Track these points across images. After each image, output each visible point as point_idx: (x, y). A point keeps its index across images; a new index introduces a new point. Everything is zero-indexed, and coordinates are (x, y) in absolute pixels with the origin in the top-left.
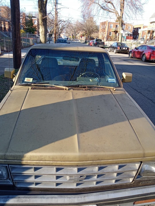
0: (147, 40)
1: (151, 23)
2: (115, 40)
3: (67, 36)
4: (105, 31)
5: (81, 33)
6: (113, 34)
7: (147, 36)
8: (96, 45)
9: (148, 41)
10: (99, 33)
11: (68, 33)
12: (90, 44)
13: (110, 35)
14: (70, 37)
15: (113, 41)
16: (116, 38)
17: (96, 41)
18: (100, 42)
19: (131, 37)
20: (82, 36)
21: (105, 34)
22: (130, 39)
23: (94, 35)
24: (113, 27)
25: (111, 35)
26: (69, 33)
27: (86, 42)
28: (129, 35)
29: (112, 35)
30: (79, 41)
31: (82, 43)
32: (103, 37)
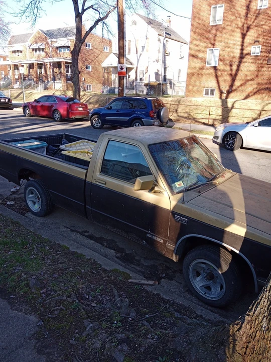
1: (13, 53)
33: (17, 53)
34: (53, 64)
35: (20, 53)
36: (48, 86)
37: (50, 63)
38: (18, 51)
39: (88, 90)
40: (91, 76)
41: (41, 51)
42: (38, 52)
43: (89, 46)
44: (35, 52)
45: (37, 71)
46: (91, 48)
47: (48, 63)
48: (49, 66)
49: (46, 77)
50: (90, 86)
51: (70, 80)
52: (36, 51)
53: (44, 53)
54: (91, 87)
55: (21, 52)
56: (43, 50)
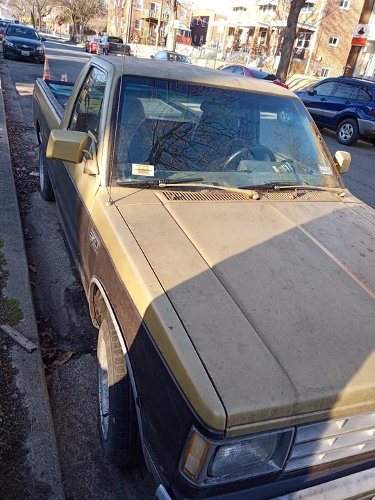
0: (227, 52)
1: (234, 10)
2: (151, 42)
3: (13, 16)
4: (123, 16)
5: (56, 12)
6: (144, 27)
7: (226, 42)
8: (109, 52)
9: (229, 54)
10: (109, 18)
11: (15, 5)
12: (92, 46)
13: (137, 27)
14: (24, 18)
15: (145, 44)
16: (152, 39)
17: (108, 41)
18: (119, 45)
19: (188, 40)
20: (62, 21)
21: (124, 22)
22: (186, 43)
23: (94, 23)
24: (144, 8)
25: (140, 29)
26: (20, 7)
27: (73, 40)
28: (182, 34)
29: (142, 29)
30: (54, 35)
31: (64, 41)
32: (119, 30)
33: (239, 11)
34: (282, 31)
35: (243, 11)
36: (263, 62)
37: (279, 28)
38: (241, 8)
39: (322, 76)
40: (334, 55)
41: (272, 10)
42: (267, 10)
43: (346, 6)
44: (262, 11)
45: (256, 39)
46: (347, 8)
47: (276, 29)
48: (275, 33)
49: (267, 49)
50: (327, 70)
51: (298, 58)
52: (265, 9)
53: (275, 12)
54: (329, 72)
55: (245, 10)
56: (275, 7)
